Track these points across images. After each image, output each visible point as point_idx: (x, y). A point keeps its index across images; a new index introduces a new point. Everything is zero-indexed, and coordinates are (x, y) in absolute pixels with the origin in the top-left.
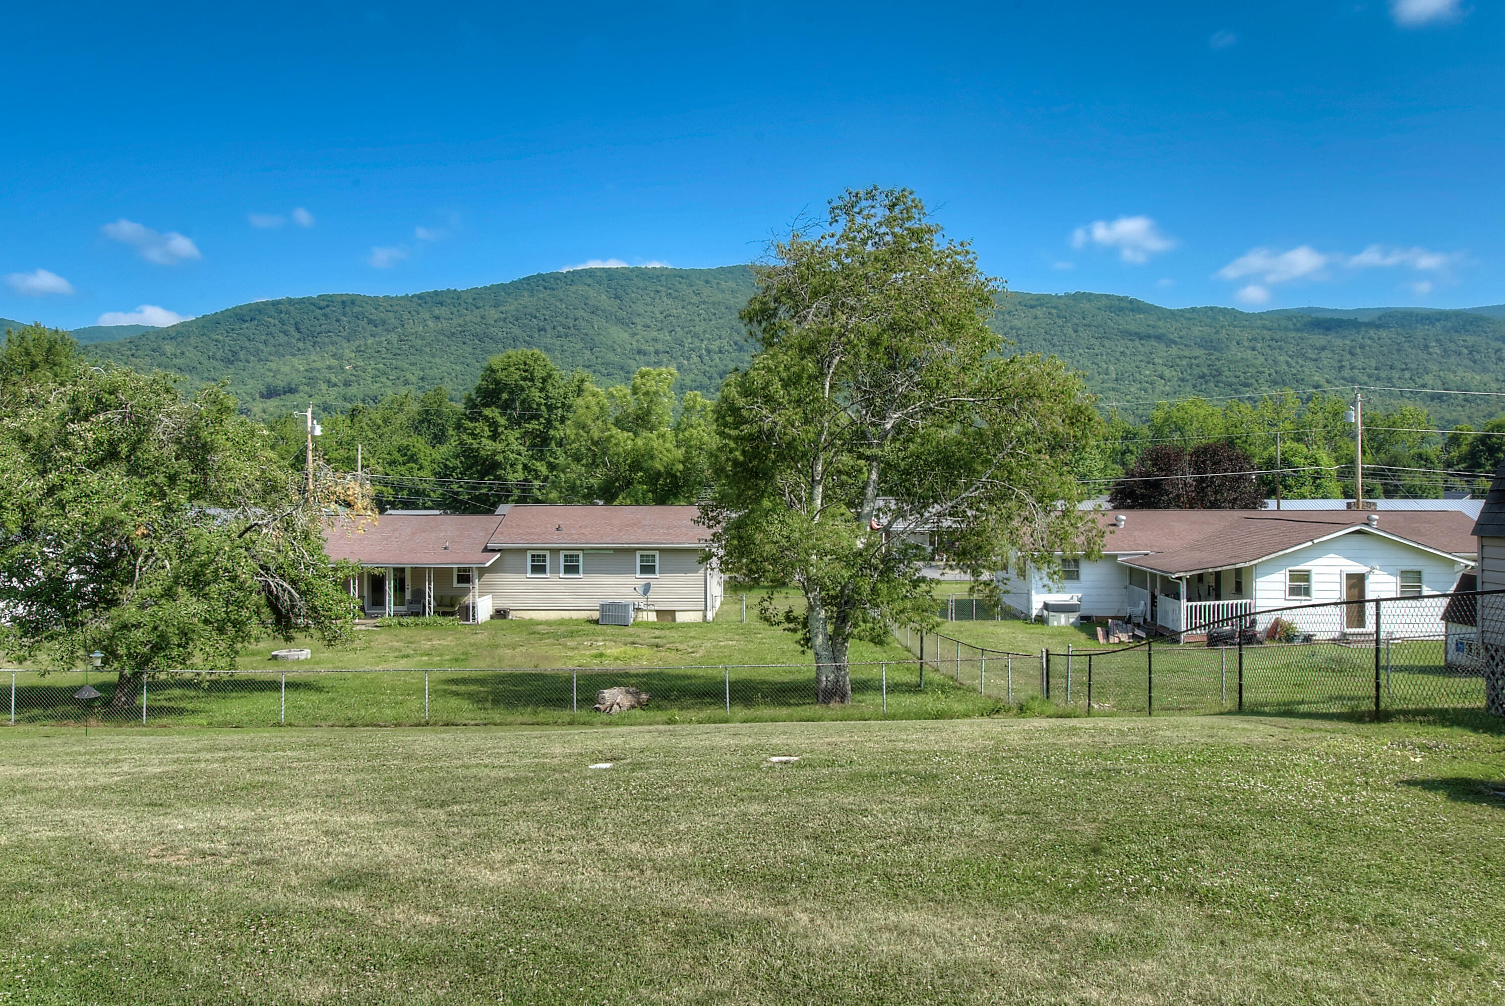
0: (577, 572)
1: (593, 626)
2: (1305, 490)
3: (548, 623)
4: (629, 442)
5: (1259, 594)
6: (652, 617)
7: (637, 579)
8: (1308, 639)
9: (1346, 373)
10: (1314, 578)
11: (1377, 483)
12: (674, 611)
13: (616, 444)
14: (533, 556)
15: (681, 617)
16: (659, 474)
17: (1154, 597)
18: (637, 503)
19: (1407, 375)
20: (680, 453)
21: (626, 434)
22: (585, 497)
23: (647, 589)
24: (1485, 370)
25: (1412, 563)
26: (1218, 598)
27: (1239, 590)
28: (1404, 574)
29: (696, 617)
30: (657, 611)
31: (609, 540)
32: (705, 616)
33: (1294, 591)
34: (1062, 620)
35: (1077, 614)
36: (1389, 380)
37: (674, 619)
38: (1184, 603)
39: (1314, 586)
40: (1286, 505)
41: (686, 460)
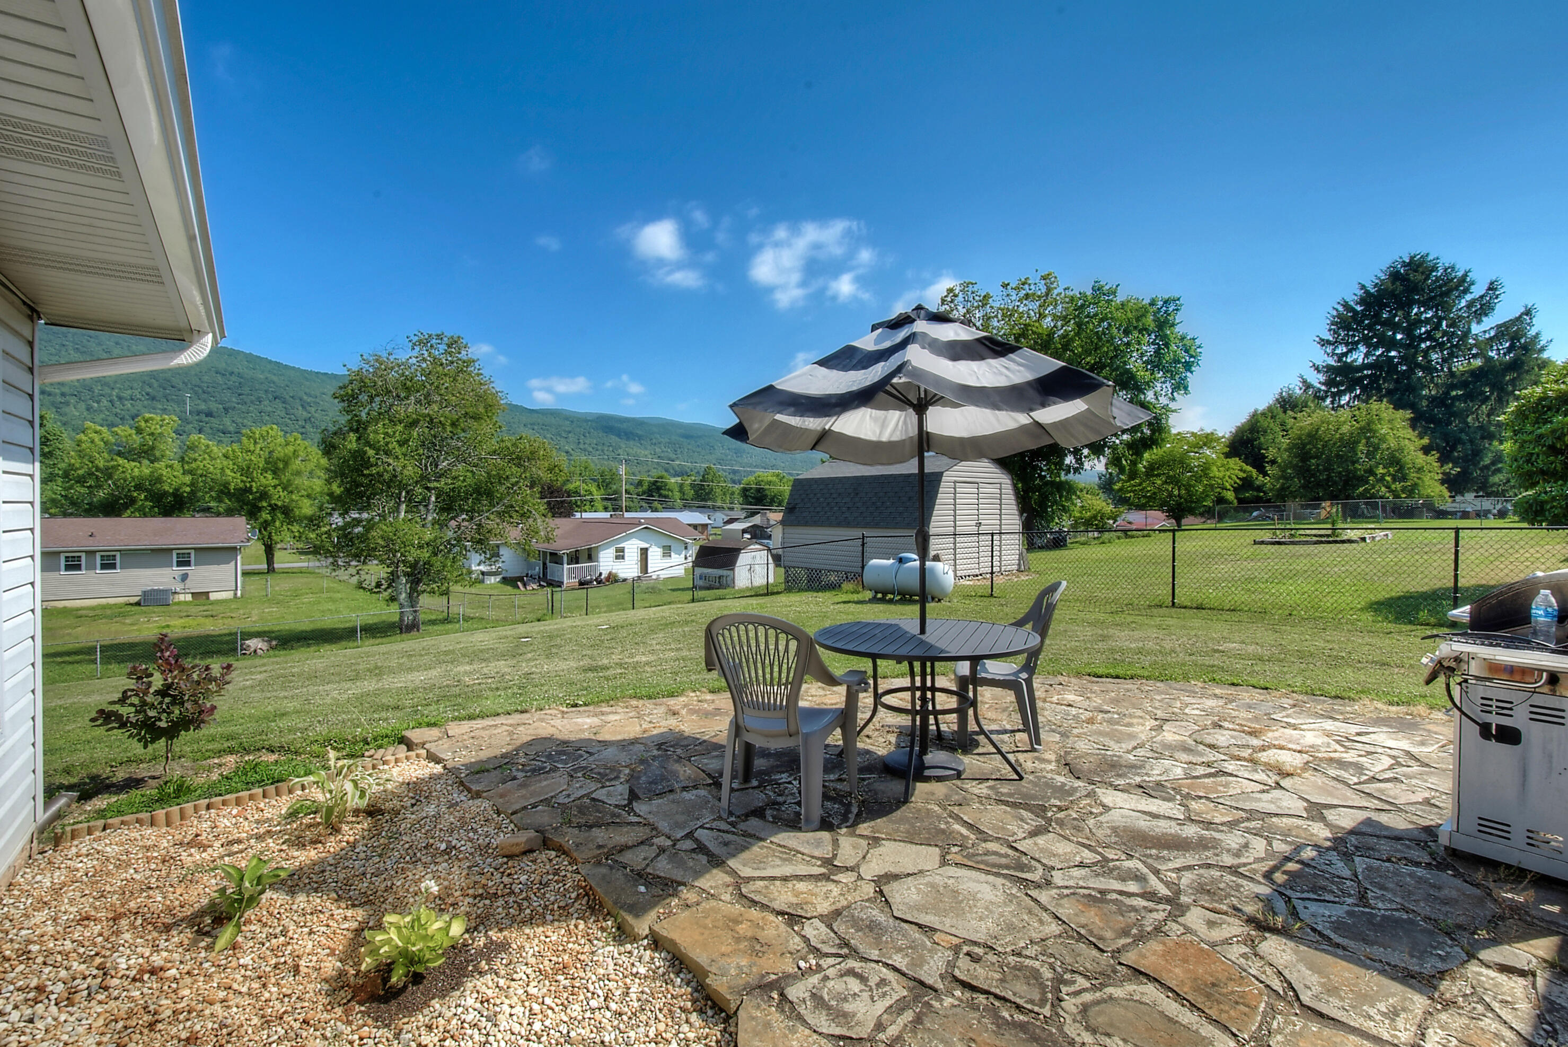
0: (115, 568)
1: (137, 608)
2: (587, 508)
3: (92, 608)
4: (136, 470)
5: (601, 560)
6: (189, 598)
7: (178, 571)
8: (625, 580)
9: (581, 446)
10: (626, 550)
11: (609, 504)
12: (208, 592)
13: (123, 472)
14: (67, 557)
15: (213, 597)
16: (165, 493)
17: (544, 564)
18: (145, 515)
19: (611, 449)
20: (188, 479)
21: (133, 464)
22: (86, 511)
23: (184, 577)
24: (646, 449)
25: (667, 542)
26: (577, 563)
27: (590, 558)
28: (664, 547)
29: (229, 595)
30: (192, 593)
31: (145, 543)
32: (236, 594)
33: (617, 557)
34: (492, 580)
35: (501, 576)
36: (603, 451)
37: (208, 598)
38: (566, 566)
39: (626, 555)
40: (585, 515)
41: (192, 484)
